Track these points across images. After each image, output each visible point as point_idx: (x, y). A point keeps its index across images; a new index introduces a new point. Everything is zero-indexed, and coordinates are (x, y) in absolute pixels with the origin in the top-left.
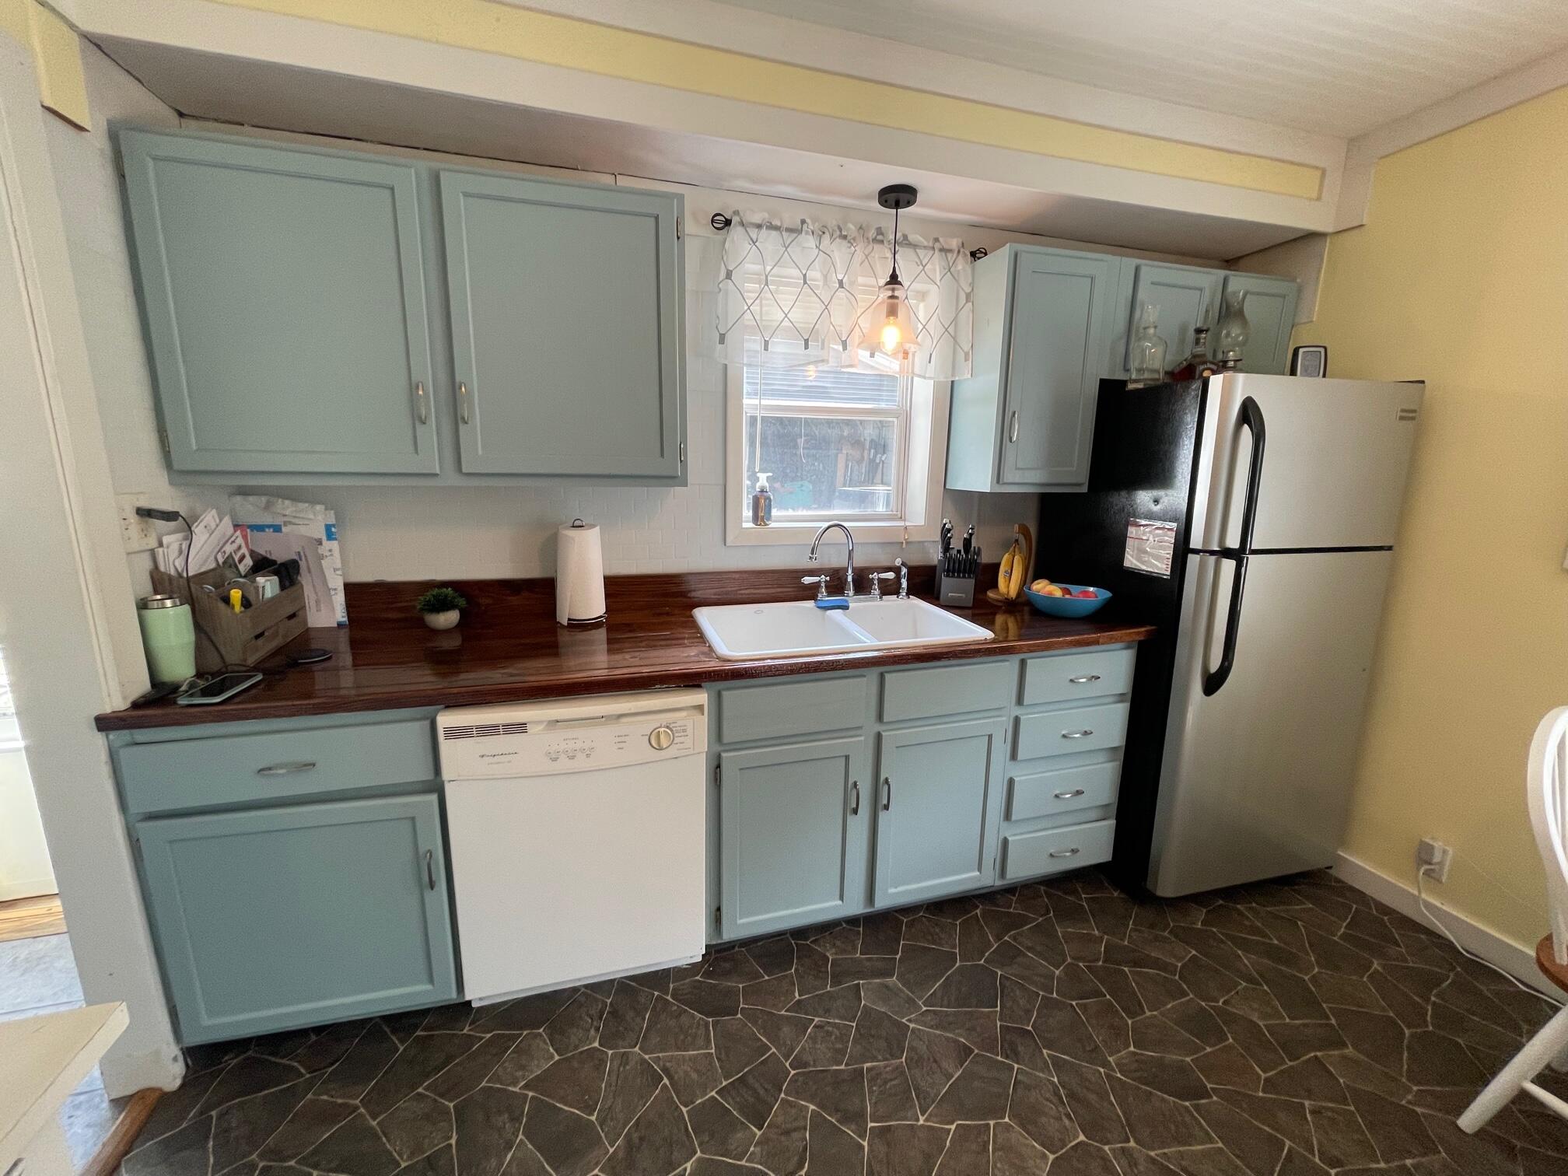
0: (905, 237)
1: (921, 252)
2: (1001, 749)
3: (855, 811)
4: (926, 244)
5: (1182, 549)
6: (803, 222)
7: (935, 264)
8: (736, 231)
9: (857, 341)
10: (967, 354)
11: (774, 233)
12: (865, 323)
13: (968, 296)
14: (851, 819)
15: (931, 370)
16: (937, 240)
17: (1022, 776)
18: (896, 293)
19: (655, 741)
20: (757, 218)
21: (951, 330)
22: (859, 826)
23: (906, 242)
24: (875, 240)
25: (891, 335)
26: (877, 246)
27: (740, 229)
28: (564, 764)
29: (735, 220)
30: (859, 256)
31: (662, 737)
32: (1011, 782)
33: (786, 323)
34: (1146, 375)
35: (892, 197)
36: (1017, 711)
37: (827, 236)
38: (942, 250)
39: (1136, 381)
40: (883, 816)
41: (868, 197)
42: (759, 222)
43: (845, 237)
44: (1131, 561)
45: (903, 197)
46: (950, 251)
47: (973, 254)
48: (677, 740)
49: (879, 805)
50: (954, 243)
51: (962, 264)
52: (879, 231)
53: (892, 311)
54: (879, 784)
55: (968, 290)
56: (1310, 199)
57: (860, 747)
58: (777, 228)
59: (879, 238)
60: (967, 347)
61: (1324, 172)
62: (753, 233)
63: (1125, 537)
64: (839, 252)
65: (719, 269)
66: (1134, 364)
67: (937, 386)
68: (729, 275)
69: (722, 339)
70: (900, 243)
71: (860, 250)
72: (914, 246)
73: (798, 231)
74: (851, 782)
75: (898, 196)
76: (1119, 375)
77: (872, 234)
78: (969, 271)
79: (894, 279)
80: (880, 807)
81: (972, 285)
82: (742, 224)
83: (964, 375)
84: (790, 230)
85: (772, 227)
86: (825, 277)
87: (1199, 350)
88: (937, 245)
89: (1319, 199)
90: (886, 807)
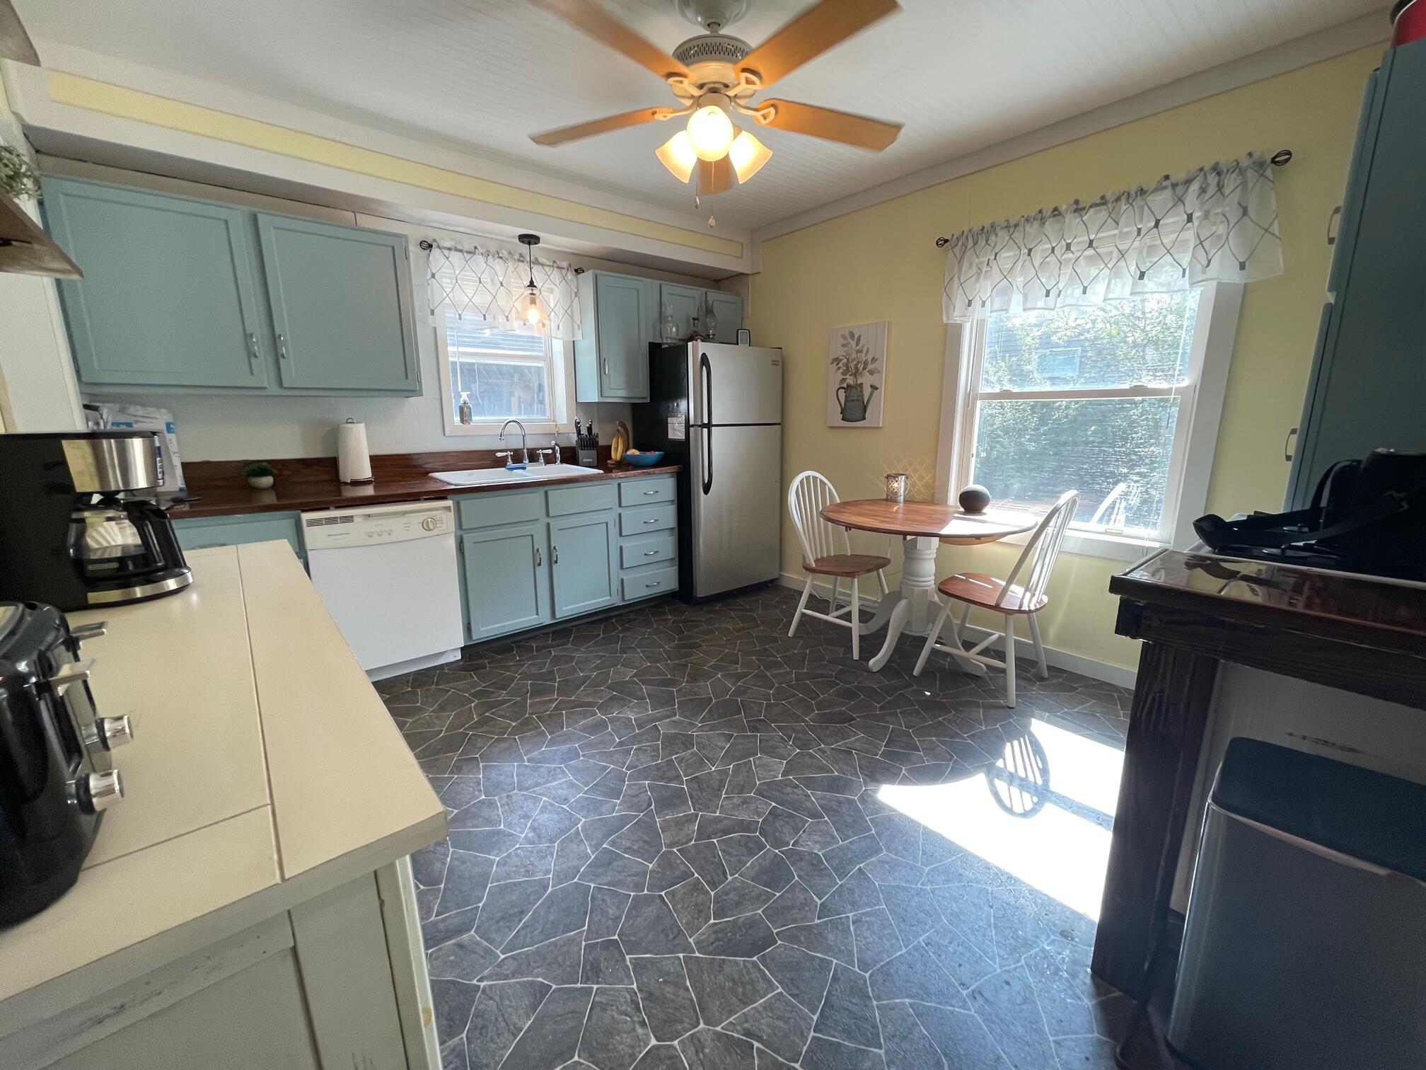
0: (536, 259)
1: (547, 268)
2: (614, 531)
3: (540, 564)
4: (548, 263)
5: (688, 426)
6: (476, 248)
7: (556, 275)
8: (435, 251)
9: (514, 317)
10: (579, 326)
11: (459, 254)
12: (518, 305)
13: (576, 294)
14: (538, 569)
15: (560, 334)
16: (555, 262)
17: (626, 544)
18: (534, 292)
19: (426, 526)
20: (448, 244)
21: (569, 311)
22: (542, 571)
23: (537, 262)
24: (519, 260)
25: (533, 315)
26: (520, 263)
27: (438, 250)
28: (376, 539)
29: (434, 245)
30: (511, 268)
31: (430, 523)
32: (621, 548)
33: (470, 303)
34: (669, 341)
35: (526, 240)
36: (620, 510)
37: (491, 256)
38: (558, 268)
39: (666, 344)
40: (554, 566)
41: (514, 237)
42: (449, 246)
43: (501, 258)
44: (671, 436)
45: (532, 240)
46: (563, 268)
47: (576, 271)
48: (438, 525)
49: (552, 561)
50: (565, 264)
51: (570, 276)
52: (521, 255)
53: (533, 302)
54: (550, 550)
55: (576, 290)
56: (737, 257)
57: (538, 530)
58: (461, 251)
59: (521, 259)
60: (579, 323)
61: (742, 244)
62: (446, 252)
63: (667, 423)
64: (498, 265)
65: (427, 273)
66: (664, 335)
67: (565, 343)
68: (433, 276)
69: (432, 312)
70: (534, 262)
71: (511, 265)
72: (543, 265)
73: (474, 253)
74: (535, 549)
75: (529, 239)
76: (659, 341)
77: (517, 257)
78: (575, 280)
79: (532, 284)
80: (553, 561)
81: (577, 288)
82: (439, 247)
83: (579, 337)
84: (468, 252)
85: (457, 250)
86: (492, 280)
87: (695, 329)
88: (555, 265)
89: (742, 257)
90: (556, 562)
